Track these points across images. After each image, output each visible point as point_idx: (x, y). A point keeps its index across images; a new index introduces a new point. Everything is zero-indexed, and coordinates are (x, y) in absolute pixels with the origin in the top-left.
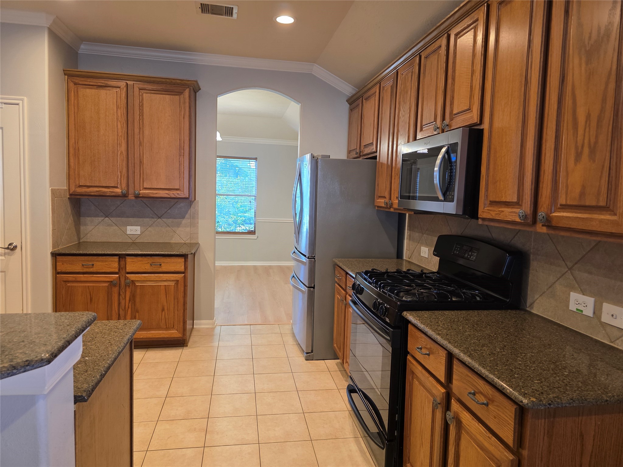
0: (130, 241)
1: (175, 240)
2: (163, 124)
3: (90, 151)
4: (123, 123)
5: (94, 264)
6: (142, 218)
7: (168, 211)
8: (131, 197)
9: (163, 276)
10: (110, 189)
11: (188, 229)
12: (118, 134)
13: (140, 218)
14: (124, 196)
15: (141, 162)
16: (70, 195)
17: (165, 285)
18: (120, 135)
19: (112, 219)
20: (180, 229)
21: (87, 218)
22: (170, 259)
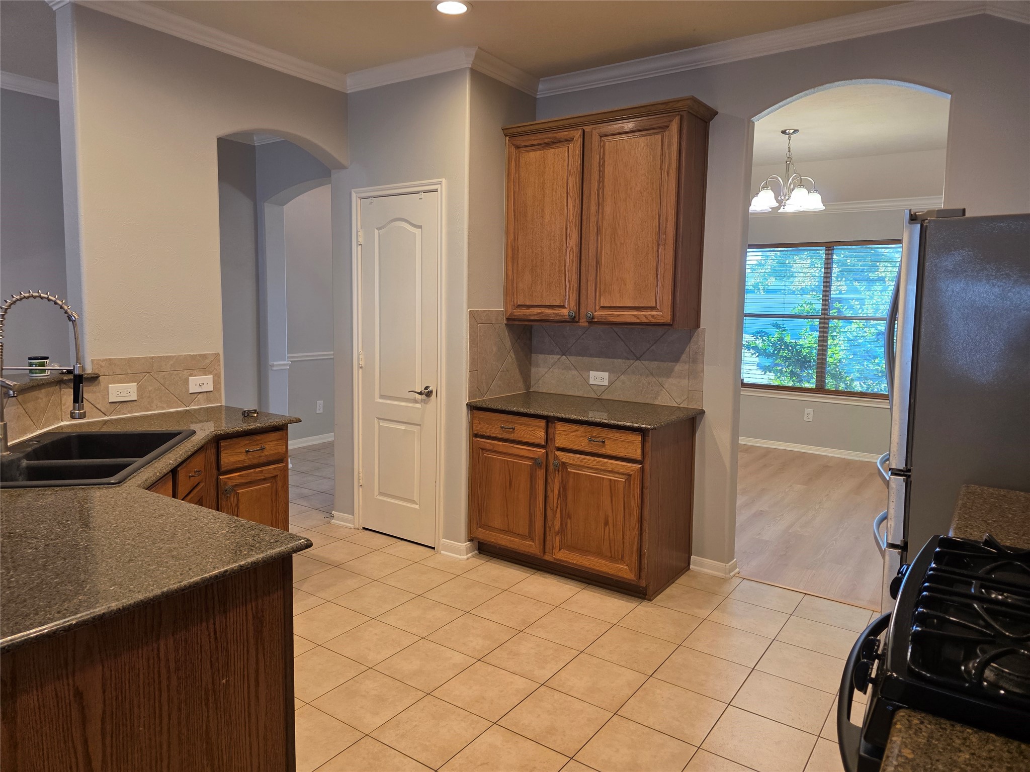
0: (593, 395)
1: (663, 400)
2: (633, 190)
3: (531, 250)
4: (575, 199)
5: (514, 428)
6: (612, 358)
7: (651, 347)
8: (583, 323)
9: (607, 462)
10: (554, 310)
11: (685, 382)
12: (568, 218)
13: (609, 358)
14: (573, 320)
15: (598, 263)
16: (508, 319)
17: (611, 479)
18: (571, 220)
19: (571, 358)
20: (671, 380)
21: (540, 355)
22: (618, 434)
